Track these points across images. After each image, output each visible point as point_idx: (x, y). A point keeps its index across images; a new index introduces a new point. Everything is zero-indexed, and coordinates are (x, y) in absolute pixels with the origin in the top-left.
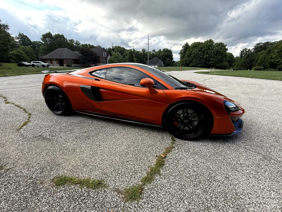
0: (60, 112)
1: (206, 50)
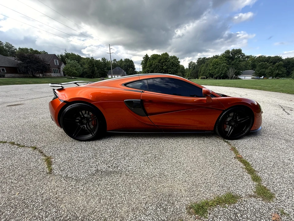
0: (90, 136)
1: (164, 62)
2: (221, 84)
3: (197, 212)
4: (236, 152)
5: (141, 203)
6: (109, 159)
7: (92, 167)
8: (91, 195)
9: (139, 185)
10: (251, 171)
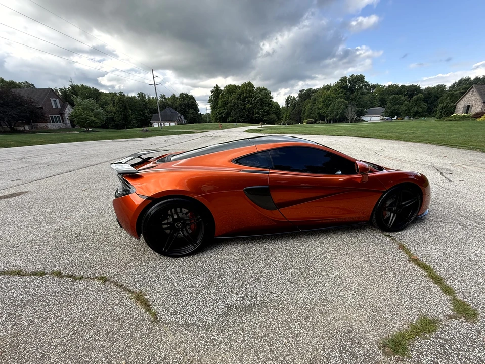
2: (340, 133)
3: (395, 352)
4: (407, 252)
5: (317, 350)
6: (237, 284)
7: (218, 302)
8: (240, 348)
9: (301, 322)
10: (437, 280)
